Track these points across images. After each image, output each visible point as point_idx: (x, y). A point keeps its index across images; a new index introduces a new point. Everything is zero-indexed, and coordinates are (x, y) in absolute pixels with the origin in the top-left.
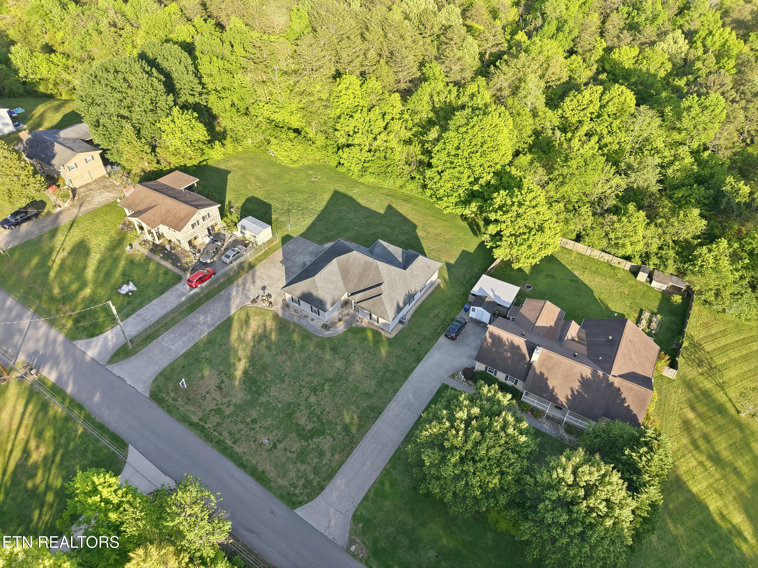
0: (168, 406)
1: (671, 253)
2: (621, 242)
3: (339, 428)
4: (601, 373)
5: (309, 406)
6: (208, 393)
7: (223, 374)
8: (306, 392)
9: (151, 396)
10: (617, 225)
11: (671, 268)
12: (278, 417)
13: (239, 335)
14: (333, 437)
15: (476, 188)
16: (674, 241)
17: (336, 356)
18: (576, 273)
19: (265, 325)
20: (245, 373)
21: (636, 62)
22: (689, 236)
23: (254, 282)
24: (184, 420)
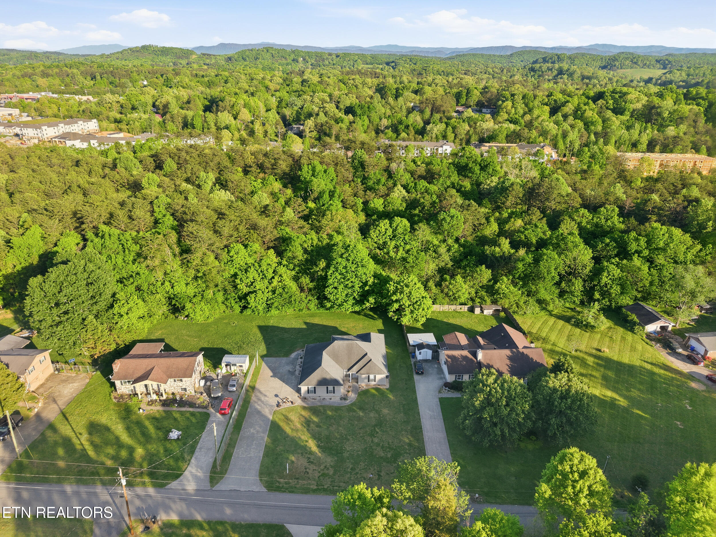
0: (287, 489)
1: (484, 293)
2: (457, 295)
3: (406, 447)
4: (514, 350)
5: (378, 445)
6: (306, 469)
7: (304, 454)
8: (368, 439)
9: (268, 490)
10: (451, 286)
11: (488, 301)
12: (366, 459)
13: (290, 428)
14: (407, 453)
15: (367, 288)
16: (480, 287)
17: (367, 411)
18: (445, 320)
19: (301, 415)
20: (318, 446)
21: (385, 206)
22: (485, 282)
23: (265, 396)
24: (306, 491)
